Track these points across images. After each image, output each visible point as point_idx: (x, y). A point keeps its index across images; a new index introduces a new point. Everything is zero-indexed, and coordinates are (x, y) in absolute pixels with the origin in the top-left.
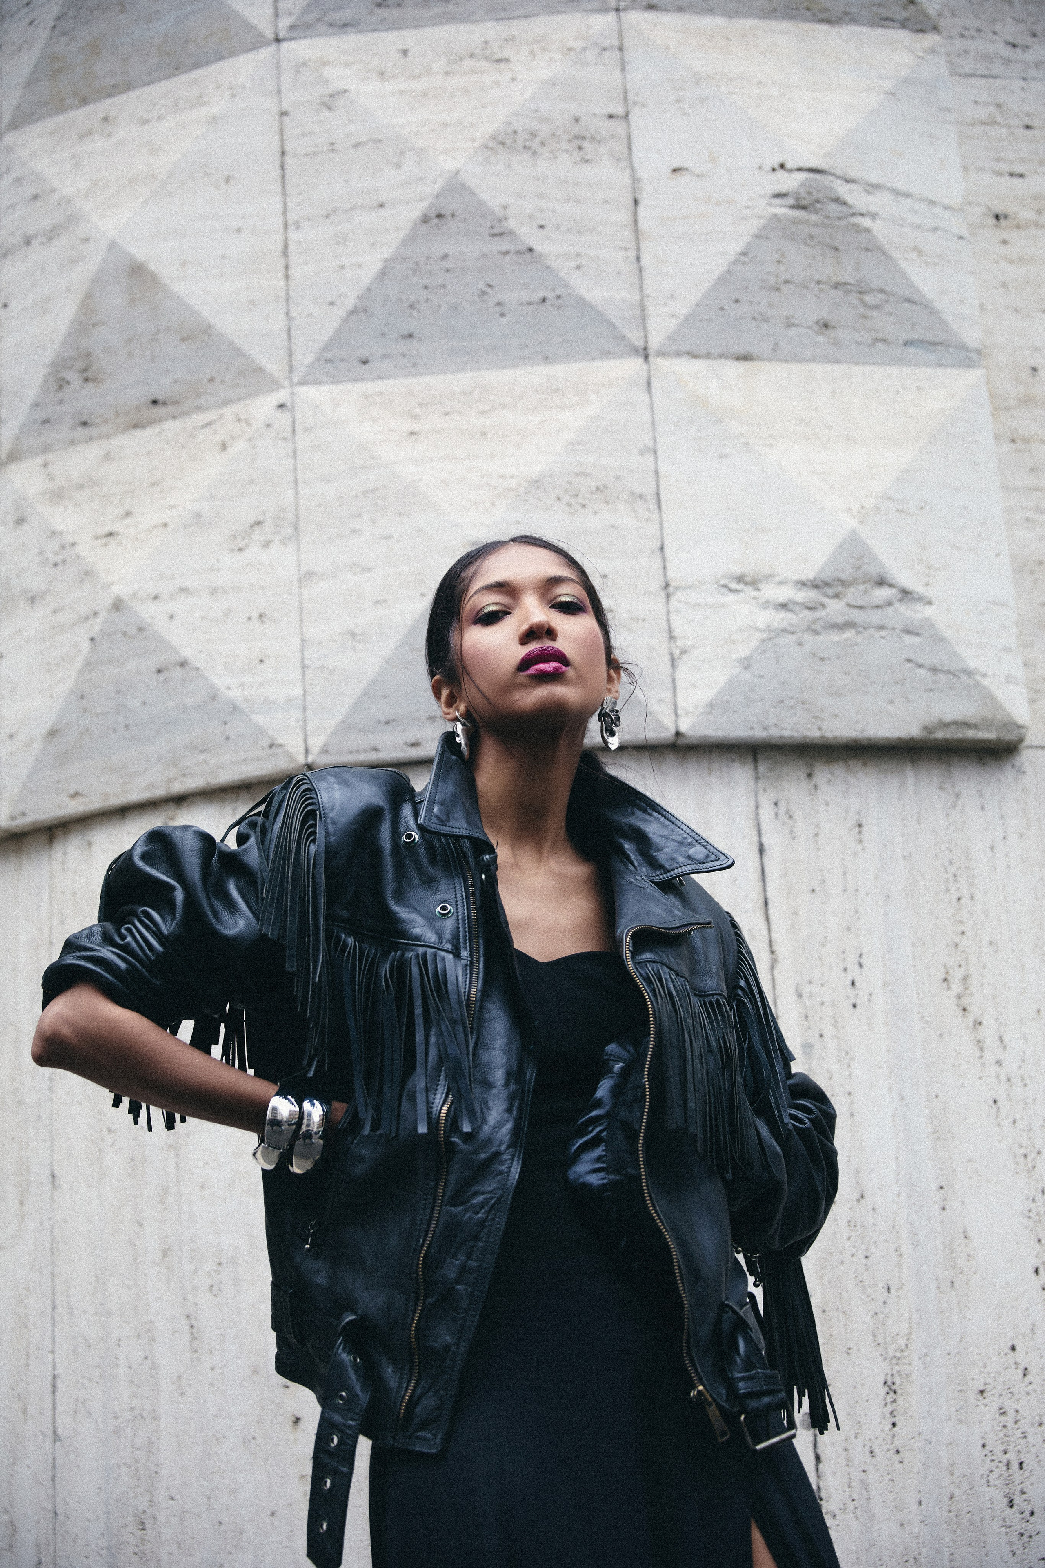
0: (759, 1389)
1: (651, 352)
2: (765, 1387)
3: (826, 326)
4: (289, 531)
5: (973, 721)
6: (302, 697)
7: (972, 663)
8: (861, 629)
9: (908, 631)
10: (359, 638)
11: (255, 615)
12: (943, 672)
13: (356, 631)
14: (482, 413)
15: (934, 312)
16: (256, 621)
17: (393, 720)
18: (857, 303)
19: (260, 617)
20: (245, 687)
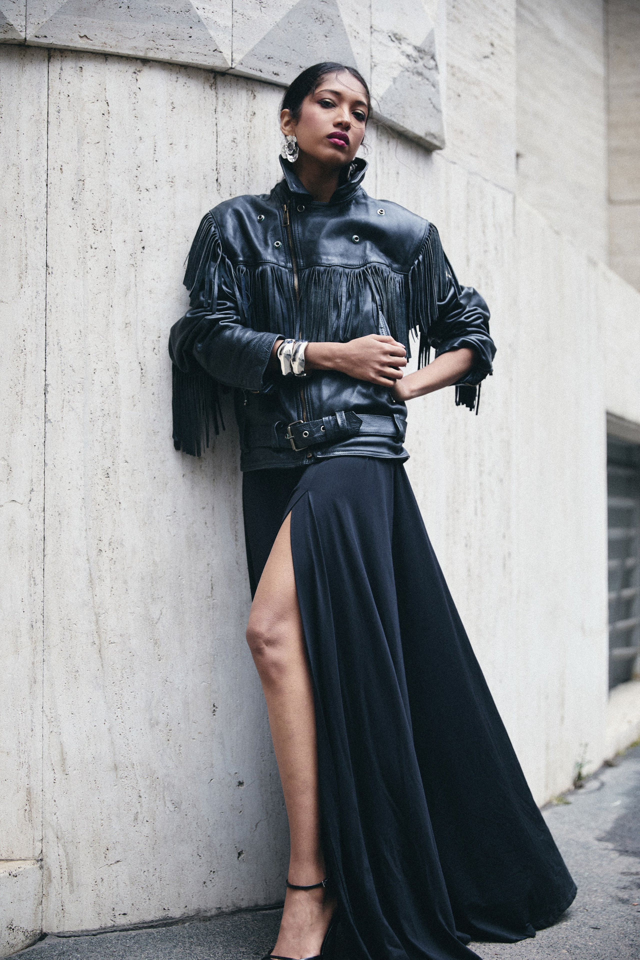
7: (442, 108)
9: (433, 85)
10: (264, 5)
12: (435, 108)
17: (272, 58)
20: (205, 11)
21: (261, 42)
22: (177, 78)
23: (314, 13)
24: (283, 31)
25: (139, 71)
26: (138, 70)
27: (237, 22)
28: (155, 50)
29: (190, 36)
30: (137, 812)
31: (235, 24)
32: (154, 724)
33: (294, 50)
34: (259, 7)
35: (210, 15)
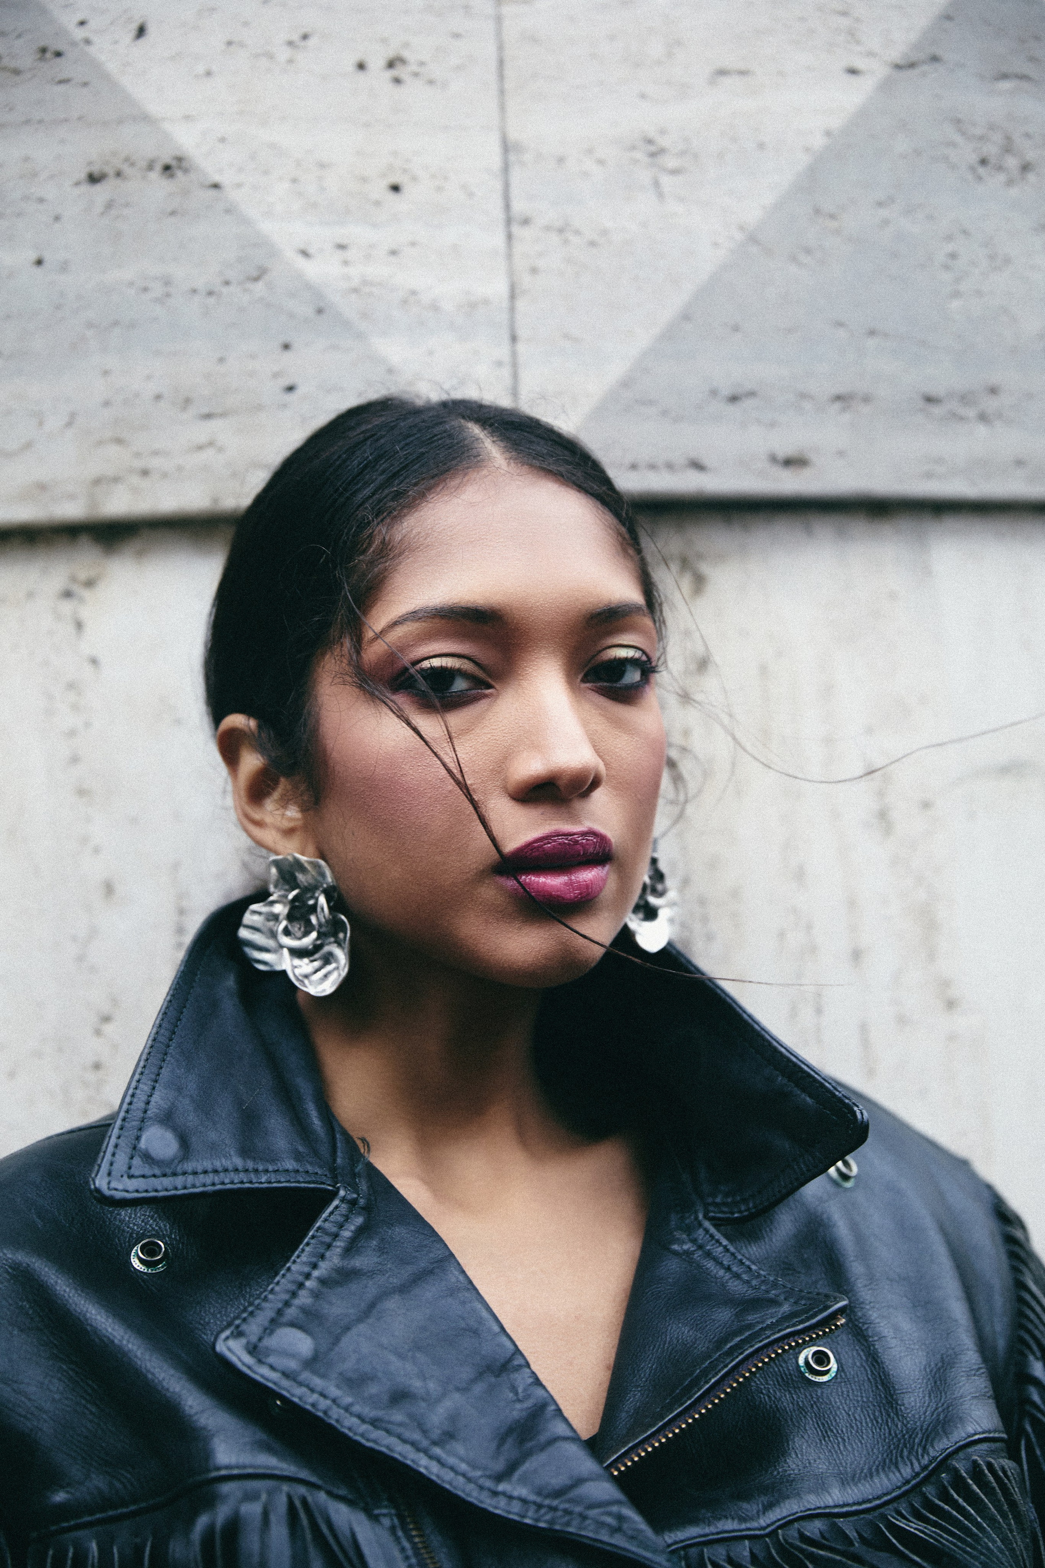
6: (505, 304)
10: (671, 162)
11: (376, 63)
13: (663, 142)
16: (377, 77)
17: (752, 394)
19: (391, 65)
20: (349, 254)
21: (669, 335)
23: (958, 139)
24: (794, 259)
27: (534, 271)
28: (135, 480)
29: (287, 382)
31: (526, 280)
33: (872, 333)
34: (644, 176)
35: (378, 270)
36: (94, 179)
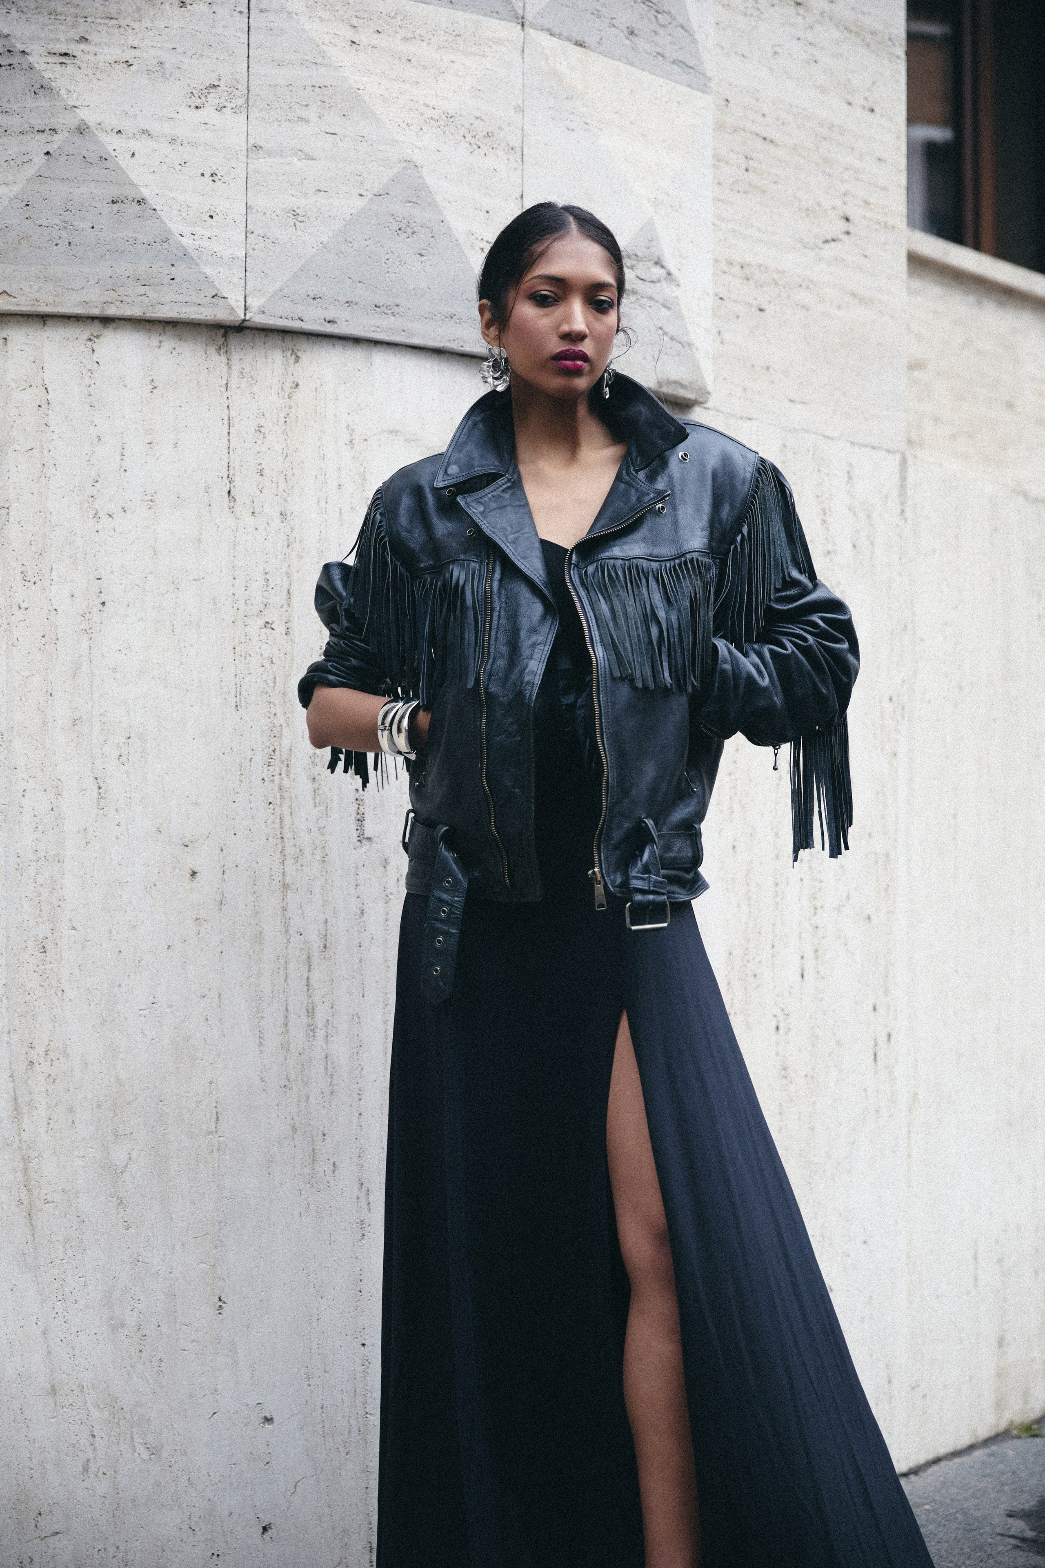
0: (647, 888)
1: (527, 23)
2: (652, 888)
3: (632, 33)
4: (241, 101)
5: (685, 383)
6: (244, 258)
7: (693, 338)
8: (639, 297)
9: (665, 306)
10: (300, 218)
11: (207, 174)
12: (676, 341)
13: (298, 211)
14: (406, 39)
15: (694, 41)
16: (207, 179)
17: (320, 298)
18: (653, 19)
19: (212, 175)
20: (195, 237)
21: (296, 275)
22: (160, 342)
23: (393, 221)
24: (337, 254)
25: (97, 337)
26: (95, 334)
27: (254, 249)
28: (118, 303)
29: (172, 277)
30: (88, 1460)
31: (251, 252)
32: (117, 1326)
33: (360, 282)
34: (291, 221)
35: (205, 243)
36: (113, 202)
